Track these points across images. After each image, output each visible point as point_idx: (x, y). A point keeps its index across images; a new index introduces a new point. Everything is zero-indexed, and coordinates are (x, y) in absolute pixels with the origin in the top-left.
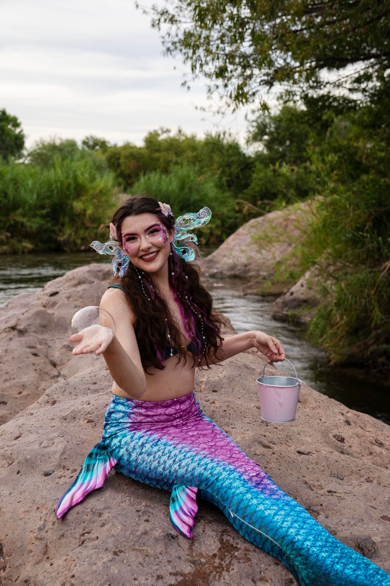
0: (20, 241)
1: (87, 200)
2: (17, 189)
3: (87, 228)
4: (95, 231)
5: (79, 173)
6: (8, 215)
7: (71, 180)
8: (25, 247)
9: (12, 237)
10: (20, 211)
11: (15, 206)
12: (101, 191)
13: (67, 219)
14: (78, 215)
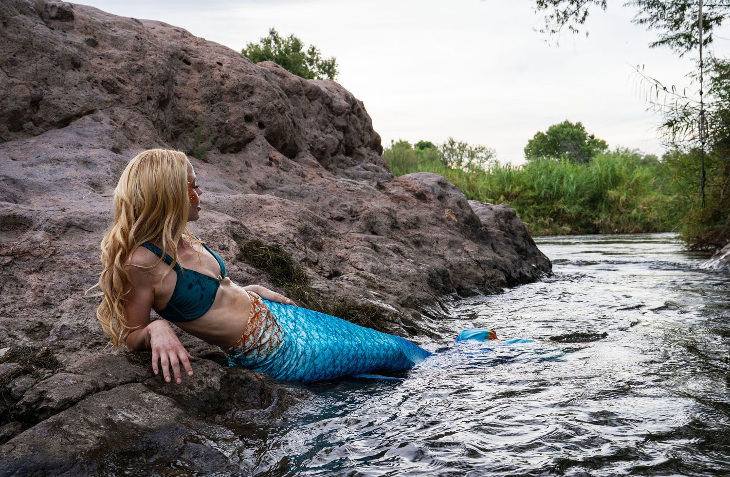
0: (561, 226)
1: (623, 189)
2: (561, 183)
3: (621, 213)
4: (628, 215)
5: (616, 167)
6: (553, 204)
7: (609, 173)
8: (564, 230)
9: (555, 221)
10: (562, 199)
11: (558, 196)
12: (637, 181)
13: (604, 206)
14: (613, 202)
